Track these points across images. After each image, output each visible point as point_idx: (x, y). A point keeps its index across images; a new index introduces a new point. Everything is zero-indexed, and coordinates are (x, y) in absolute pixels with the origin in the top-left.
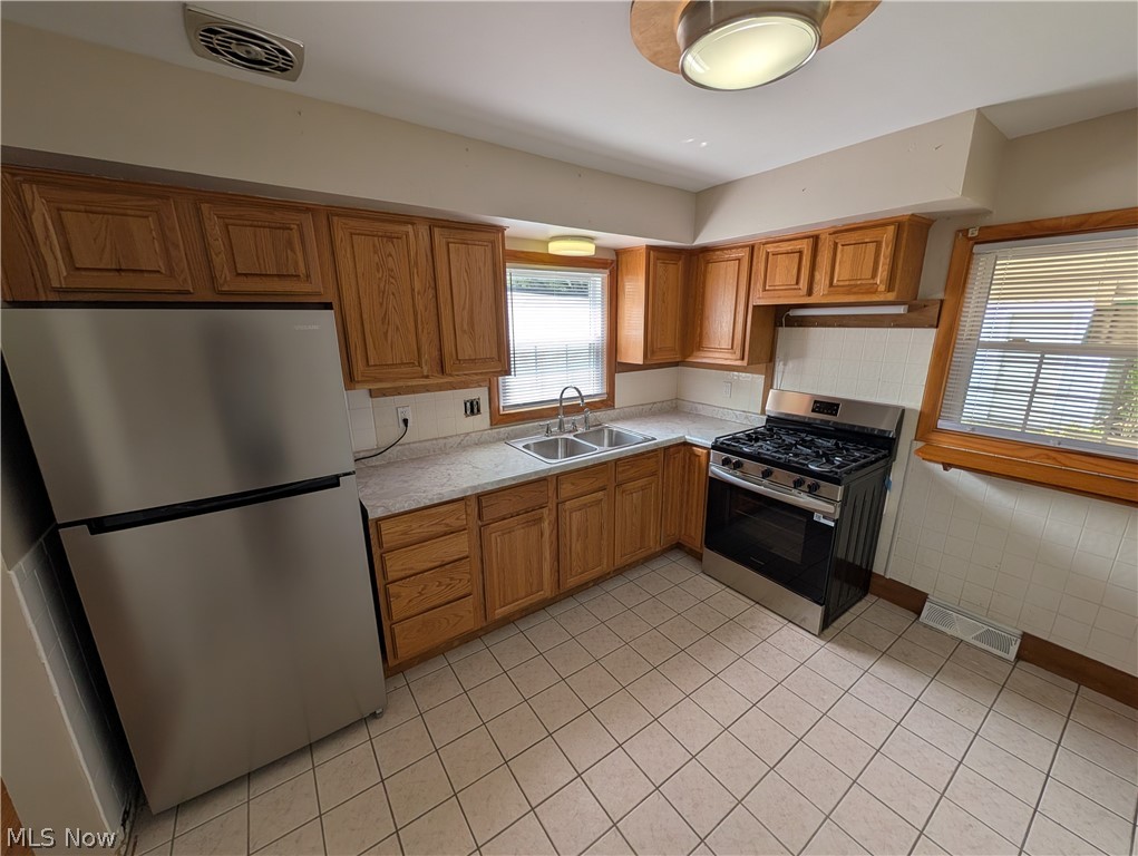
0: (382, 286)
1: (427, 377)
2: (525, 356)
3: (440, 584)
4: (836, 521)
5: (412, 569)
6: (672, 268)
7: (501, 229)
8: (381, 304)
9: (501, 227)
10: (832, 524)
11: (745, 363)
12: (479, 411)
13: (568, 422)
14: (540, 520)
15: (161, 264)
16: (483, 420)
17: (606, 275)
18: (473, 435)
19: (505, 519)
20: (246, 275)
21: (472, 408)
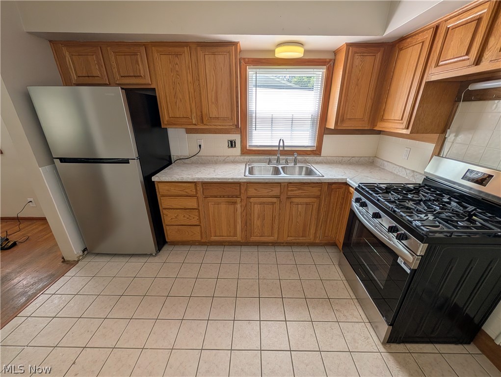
0: (174, 79)
1: (195, 125)
2: (264, 120)
3: (184, 217)
4: (412, 270)
5: (171, 206)
6: (369, 60)
7: (235, 44)
8: (174, 89)
9: (234, 42)
10: (409, 271)
11: (408, 132)
12: (235, 146)
13: (283, 159)
14: (235, 203)
15: (99, 73)
16: (237, 150)
17: (325, 70)
18: (231, 157)
19: (216, 197)
20: (124, 76)
21: (232, 144)
